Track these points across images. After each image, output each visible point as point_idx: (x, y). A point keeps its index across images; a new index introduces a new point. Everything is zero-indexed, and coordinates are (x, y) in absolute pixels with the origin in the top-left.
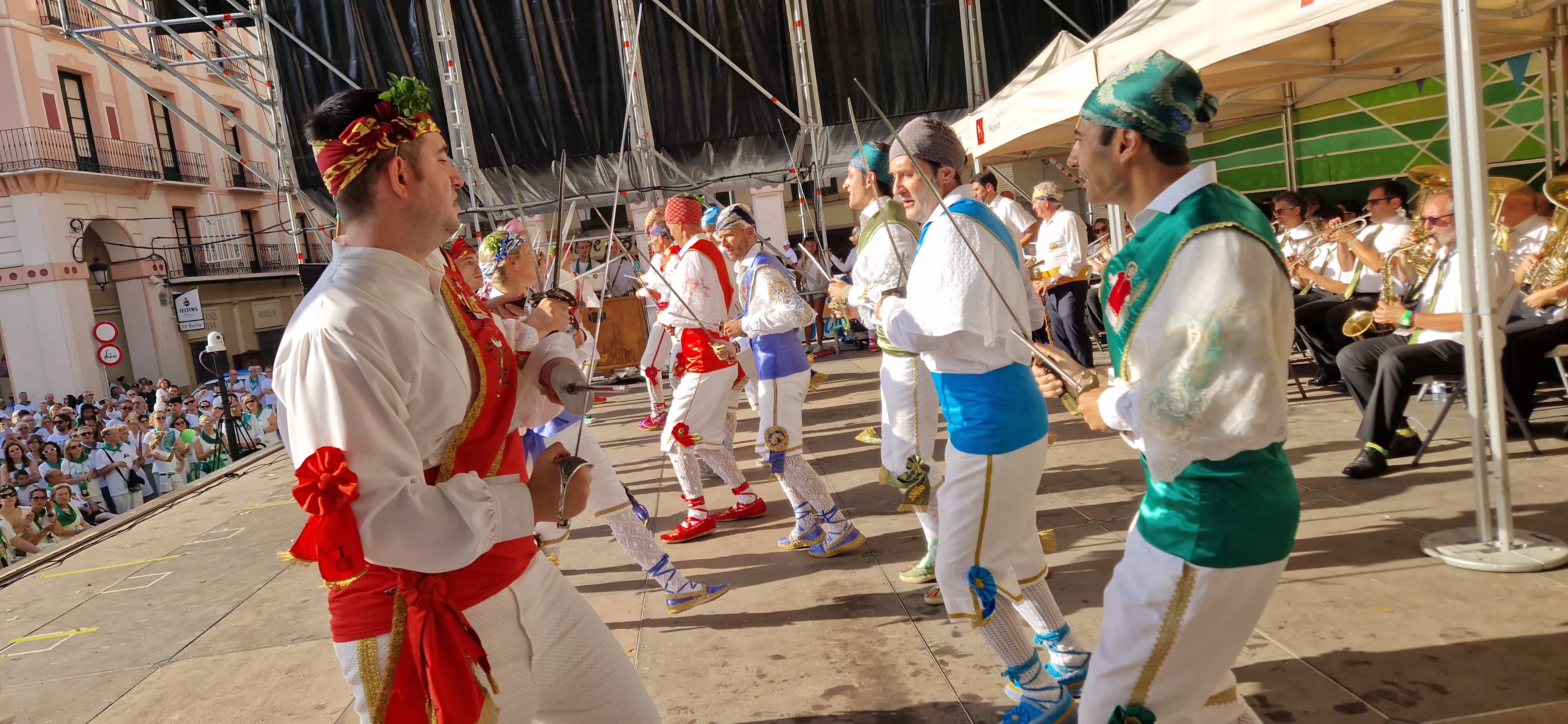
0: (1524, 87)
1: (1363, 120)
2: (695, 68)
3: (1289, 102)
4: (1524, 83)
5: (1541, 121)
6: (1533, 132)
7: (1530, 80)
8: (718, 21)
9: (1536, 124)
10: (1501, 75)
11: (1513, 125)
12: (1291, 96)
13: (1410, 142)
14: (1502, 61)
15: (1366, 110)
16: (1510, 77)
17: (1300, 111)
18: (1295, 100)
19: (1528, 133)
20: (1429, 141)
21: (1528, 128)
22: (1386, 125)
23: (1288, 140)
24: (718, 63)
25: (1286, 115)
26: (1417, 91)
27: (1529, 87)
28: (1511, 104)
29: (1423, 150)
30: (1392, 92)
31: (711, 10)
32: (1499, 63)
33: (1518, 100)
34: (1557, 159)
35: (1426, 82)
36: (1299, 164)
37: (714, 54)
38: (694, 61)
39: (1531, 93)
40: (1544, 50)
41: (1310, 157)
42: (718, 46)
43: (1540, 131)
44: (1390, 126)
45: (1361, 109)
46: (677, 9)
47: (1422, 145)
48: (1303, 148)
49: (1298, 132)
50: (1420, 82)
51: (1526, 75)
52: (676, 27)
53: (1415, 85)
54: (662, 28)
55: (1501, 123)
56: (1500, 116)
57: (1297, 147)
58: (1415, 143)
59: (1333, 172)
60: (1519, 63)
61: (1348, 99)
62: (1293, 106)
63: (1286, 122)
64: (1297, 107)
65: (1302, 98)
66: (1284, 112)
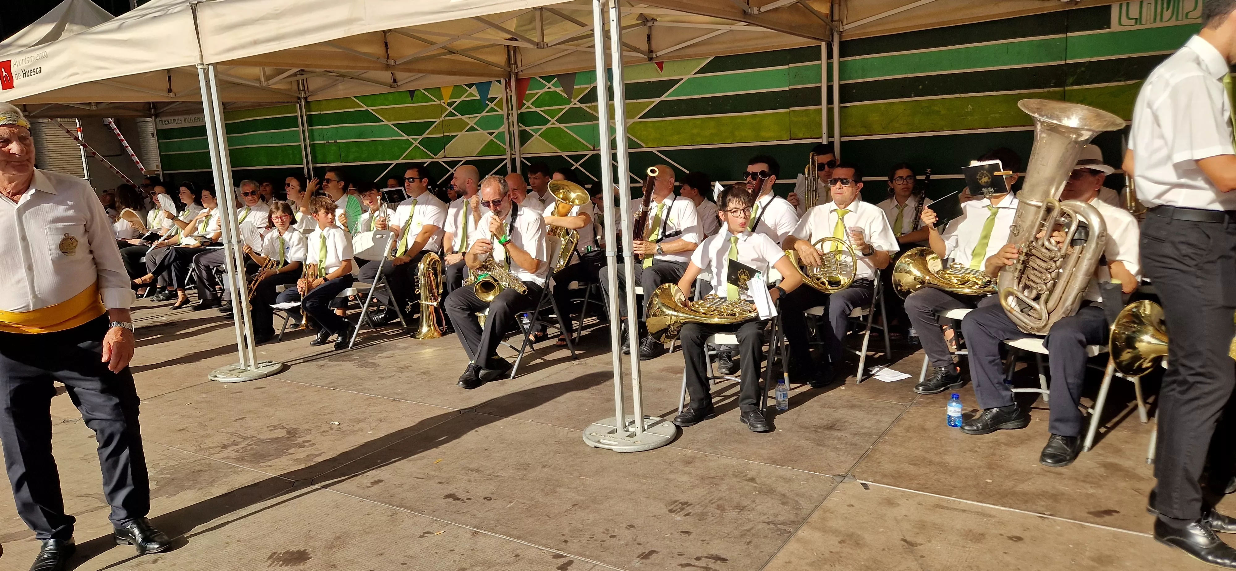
0: (488, 105)
1: (367, 117)
3: (302, 95)
4: (487, 102)
5: (501, 130)
6: (494, 137)
7: (492, 100)
9: (496, 132)
10: (471, 95)
11: (481, 131)
12: (304, 90)
13: (406, 137)
14: (473, 85)
15: (369, 109)
16: (479, 97)
17: (312, 104)
18: (307, 95)
19: (492, 137)
20: (421, 137)
21: (491, 134)
22: (386, 122)
23: (303, 125)
25: (300, 105)
26: (410, 99)
27: (491, 105)
28: (479, 116)
29: (416, 143)
30: (390, 97)
32: (470, 86)
33: (484, 114)
34: (513, 156)
35: (415, 93)
36: (313, 146)
39: (492, 110)
40: (503, 80)
41: (322, 142)
43: (500, 136)
44: (390, 123)
45: (365, 108)
47: (416, 140)
48: (315, 134)
49: (311, 120)
50: (412, 93)
51: (489, 97)
53: (408, 94)
55: (472, 129)
56: (472, 124)
57: (311, 133)
58: (410, 138)
59: (343, 155)
60: (484, 88)
61: (354, 99)
62: (306, 98)
63: (301, 111)
64: (309, 99)
65: (314, 93)
66: (298, 103)
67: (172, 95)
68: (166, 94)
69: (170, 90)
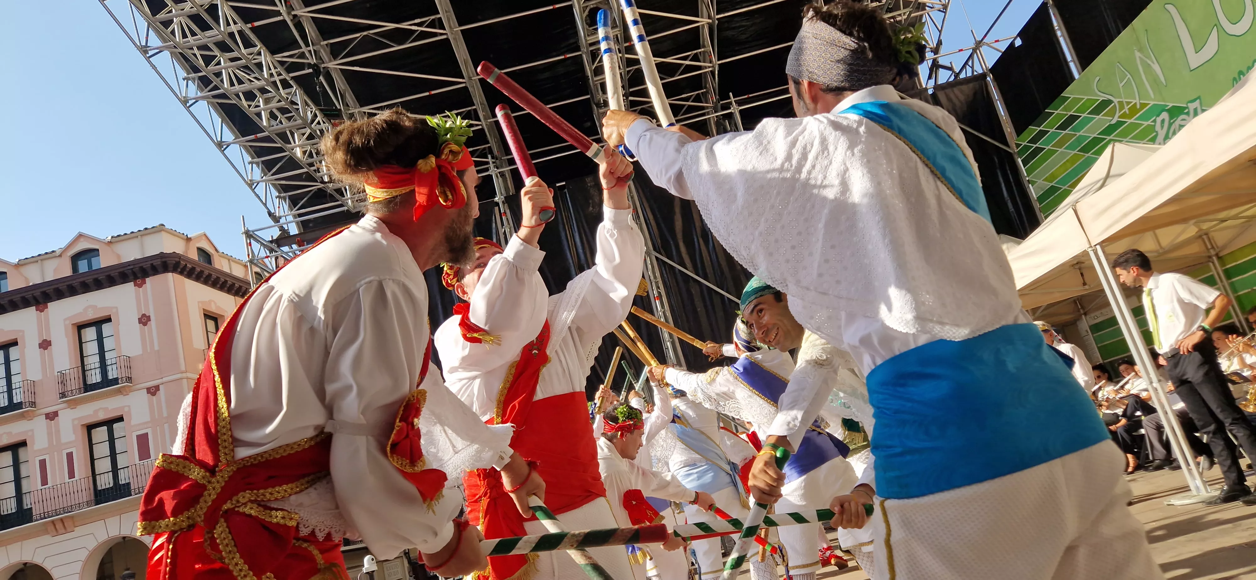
2: (710, 307)
3: (1213, 252)
8: (722, 273)
12: (1213, 248)
17: (1225, 257)
18: (1217, 250)
23: (1222, 281)
24: (727, 302)
31: (716, 265)
36: (1238, 299)
37: (723, 296)
38: (708, 303)
41: (1248, 290)
42: (725, 289)
46: (691, 269)
48: (1237, 286)
49: (1230, 273)
52: (691, 281)
54: (681, 284)
57: (1232, 285)
62: (1217, 255)
63: (1216, 268)
64: (1221, 254)
65: (1224, 247)
66: (1209, 261)
67: (1086, 287)
68: (1082, 288)
69: (1084, 284)
